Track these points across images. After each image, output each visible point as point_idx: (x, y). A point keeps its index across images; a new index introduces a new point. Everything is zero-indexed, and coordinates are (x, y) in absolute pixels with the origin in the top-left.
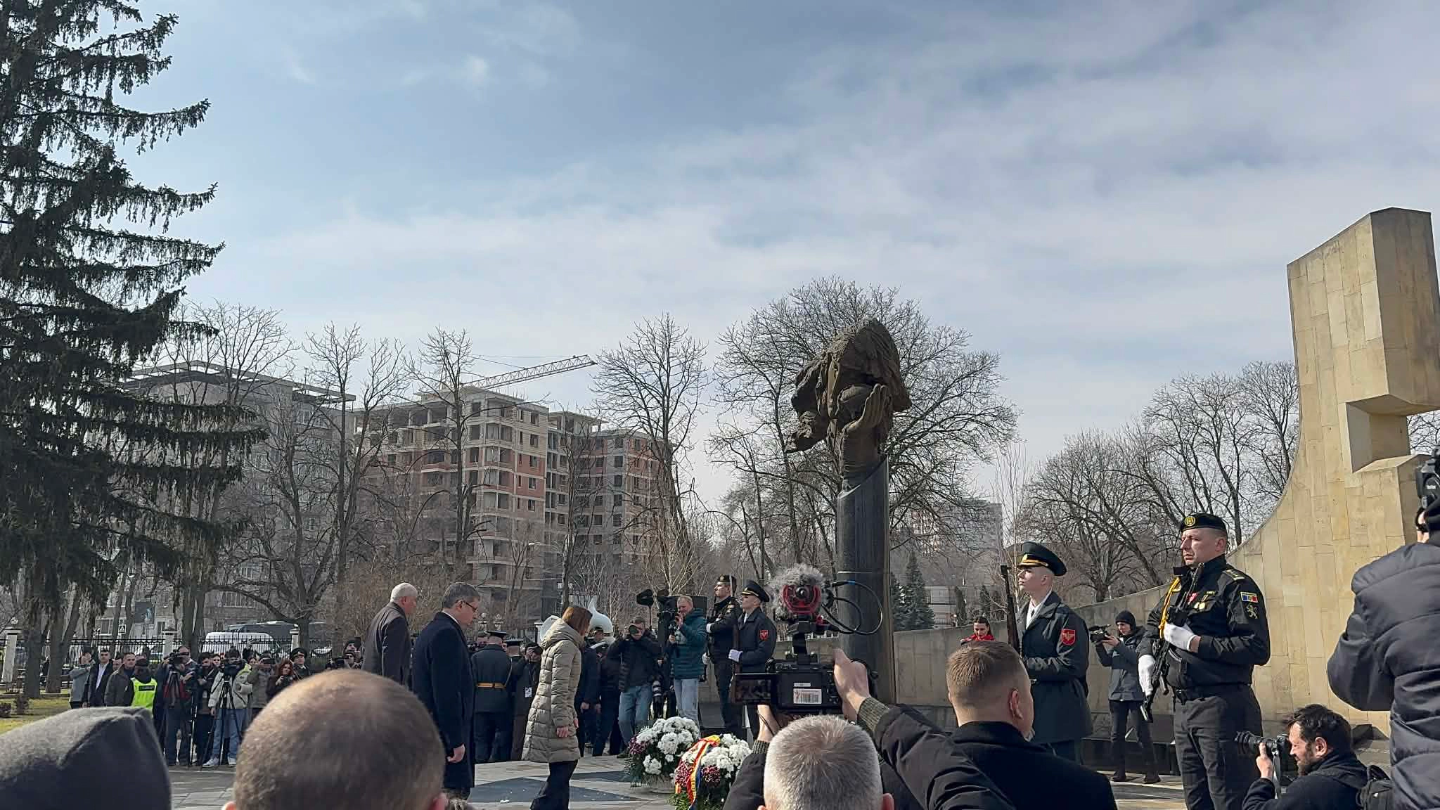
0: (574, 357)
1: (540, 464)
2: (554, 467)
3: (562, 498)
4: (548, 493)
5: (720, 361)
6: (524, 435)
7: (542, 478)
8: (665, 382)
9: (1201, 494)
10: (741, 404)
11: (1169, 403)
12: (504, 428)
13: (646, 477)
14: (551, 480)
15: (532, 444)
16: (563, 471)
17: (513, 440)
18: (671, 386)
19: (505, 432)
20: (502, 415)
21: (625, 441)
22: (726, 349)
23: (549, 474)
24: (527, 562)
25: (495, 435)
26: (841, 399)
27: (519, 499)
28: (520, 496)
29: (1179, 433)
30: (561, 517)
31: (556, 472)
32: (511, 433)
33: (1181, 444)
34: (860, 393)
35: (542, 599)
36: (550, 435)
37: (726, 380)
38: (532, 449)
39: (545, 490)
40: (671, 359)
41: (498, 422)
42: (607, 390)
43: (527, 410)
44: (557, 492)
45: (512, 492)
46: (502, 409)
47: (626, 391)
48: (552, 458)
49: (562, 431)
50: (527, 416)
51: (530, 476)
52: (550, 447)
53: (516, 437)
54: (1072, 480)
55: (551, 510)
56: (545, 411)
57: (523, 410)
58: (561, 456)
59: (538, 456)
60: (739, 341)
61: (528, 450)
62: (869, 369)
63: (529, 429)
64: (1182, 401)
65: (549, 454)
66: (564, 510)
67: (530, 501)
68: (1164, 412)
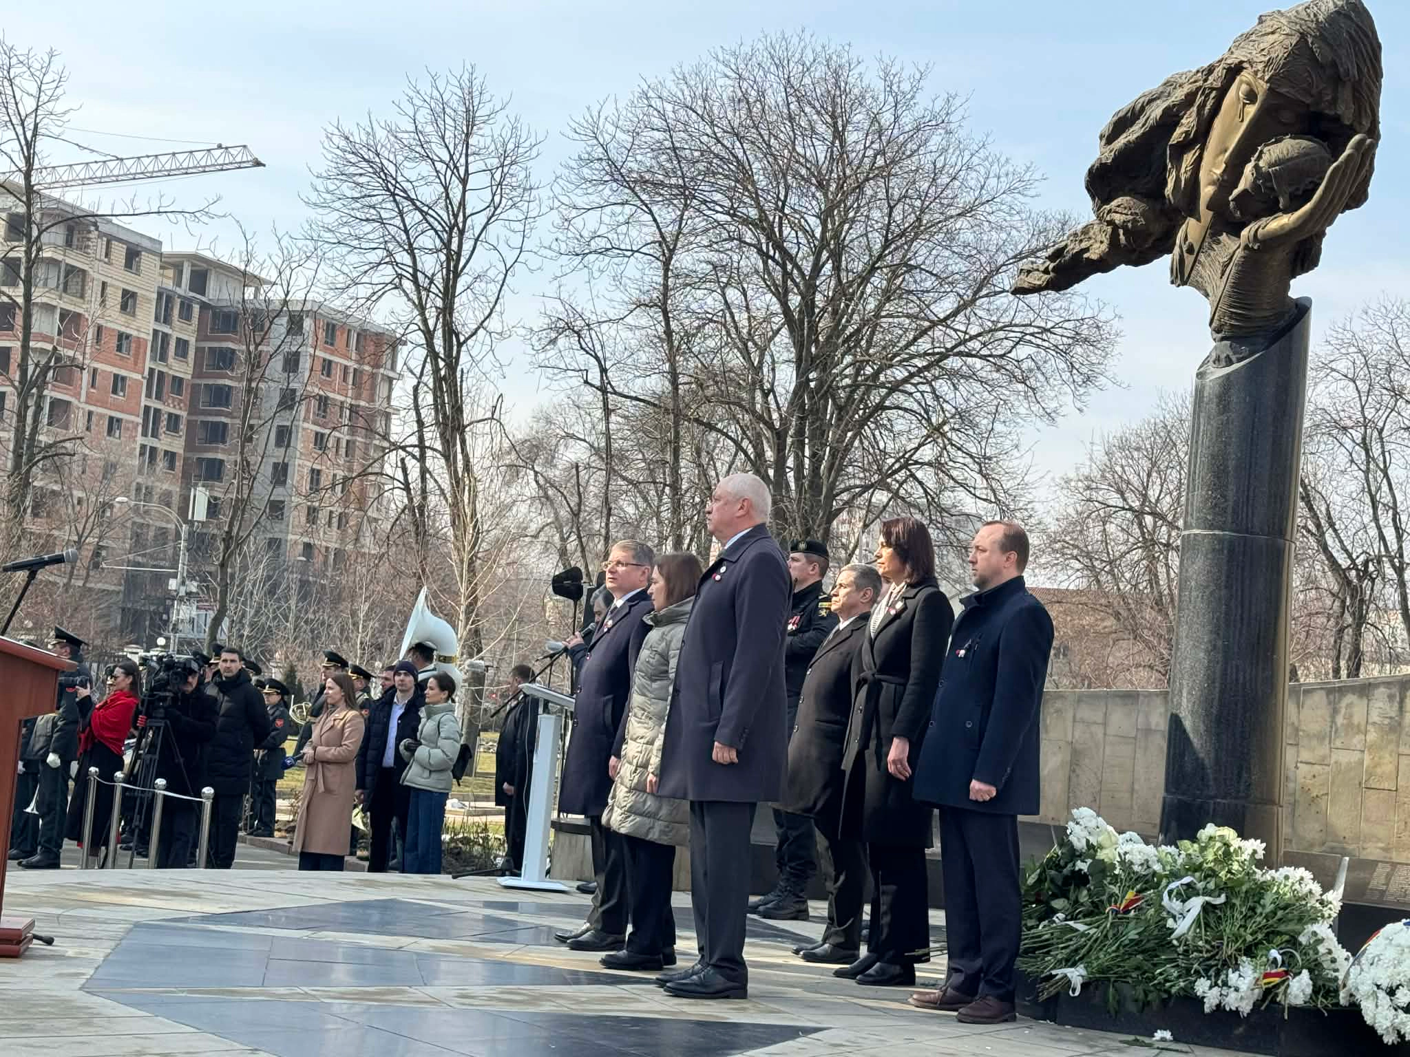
0: (220, 147)
1: (138, 348)
2: (163, 358)
3: (174, 421)
4: (147, 409)
5: (566, 172)
6: (109, 290)
7: (139, 377)
8: (456, 200)
9: (1386, 519)
10: (602, 261)
11: (1352, 349)
12: (71, 270)
13: (342, 398)
14: (159, 384)
15: (124, 307)
16: (182, 369)
17: (87, 295)
18: (468, 212)
19: (73, 279)
20: (69, 243)
21: (308, 324)
22: (580, 148)
23: (152, 371)
24: (101, 538)
25: (52, 283)
26: (1261, 164)
27: (90, 413)
28: (92, 408)
29: (1363, 407)
30: (171, 456)
31: (165, 370)
32: (84, 281)
33: (1365, 427)
34: (1306, 154)
35: (123, 610)
36: (160, 295)
37: (574, 213)
38: (122, 318)
39: (144, 402)
40: (471, 159)
41: (60, 258)
42: (337, 205)
43: (120, 240)
44: (166, 409)
45: (78, 396)
46: (70, 232)
47: (372, 211)
48: (161, 343)
49: (184, 290)
50: (119, 252)
51: (116, 370)
52: (157, 319)
53: (93, 291)
54: (1149, 475)
55: (150, 442)
56: (155, 247)
57: (110, 239)
58: (178, 340)
59: (135, 333)
60: (608, 138)
61: (116, 321)
62: (1334, 102)
63: (119, 278)
64: (1377, 348)
65: (156, 332)
66: (175, 443)
67: (111, 419)
68: (1342, 365)
